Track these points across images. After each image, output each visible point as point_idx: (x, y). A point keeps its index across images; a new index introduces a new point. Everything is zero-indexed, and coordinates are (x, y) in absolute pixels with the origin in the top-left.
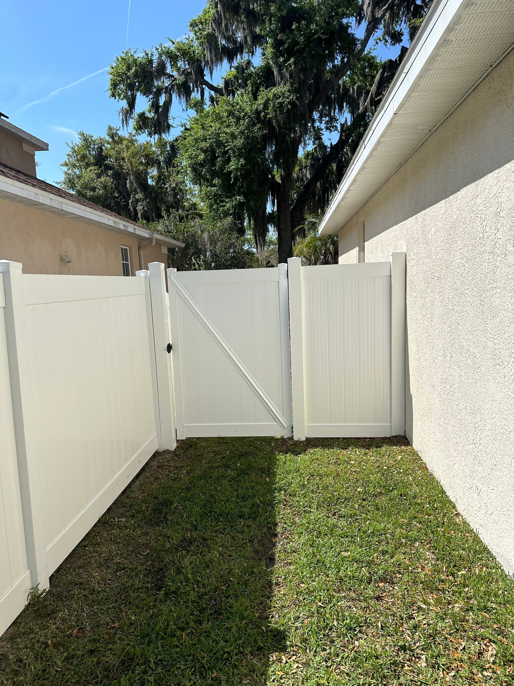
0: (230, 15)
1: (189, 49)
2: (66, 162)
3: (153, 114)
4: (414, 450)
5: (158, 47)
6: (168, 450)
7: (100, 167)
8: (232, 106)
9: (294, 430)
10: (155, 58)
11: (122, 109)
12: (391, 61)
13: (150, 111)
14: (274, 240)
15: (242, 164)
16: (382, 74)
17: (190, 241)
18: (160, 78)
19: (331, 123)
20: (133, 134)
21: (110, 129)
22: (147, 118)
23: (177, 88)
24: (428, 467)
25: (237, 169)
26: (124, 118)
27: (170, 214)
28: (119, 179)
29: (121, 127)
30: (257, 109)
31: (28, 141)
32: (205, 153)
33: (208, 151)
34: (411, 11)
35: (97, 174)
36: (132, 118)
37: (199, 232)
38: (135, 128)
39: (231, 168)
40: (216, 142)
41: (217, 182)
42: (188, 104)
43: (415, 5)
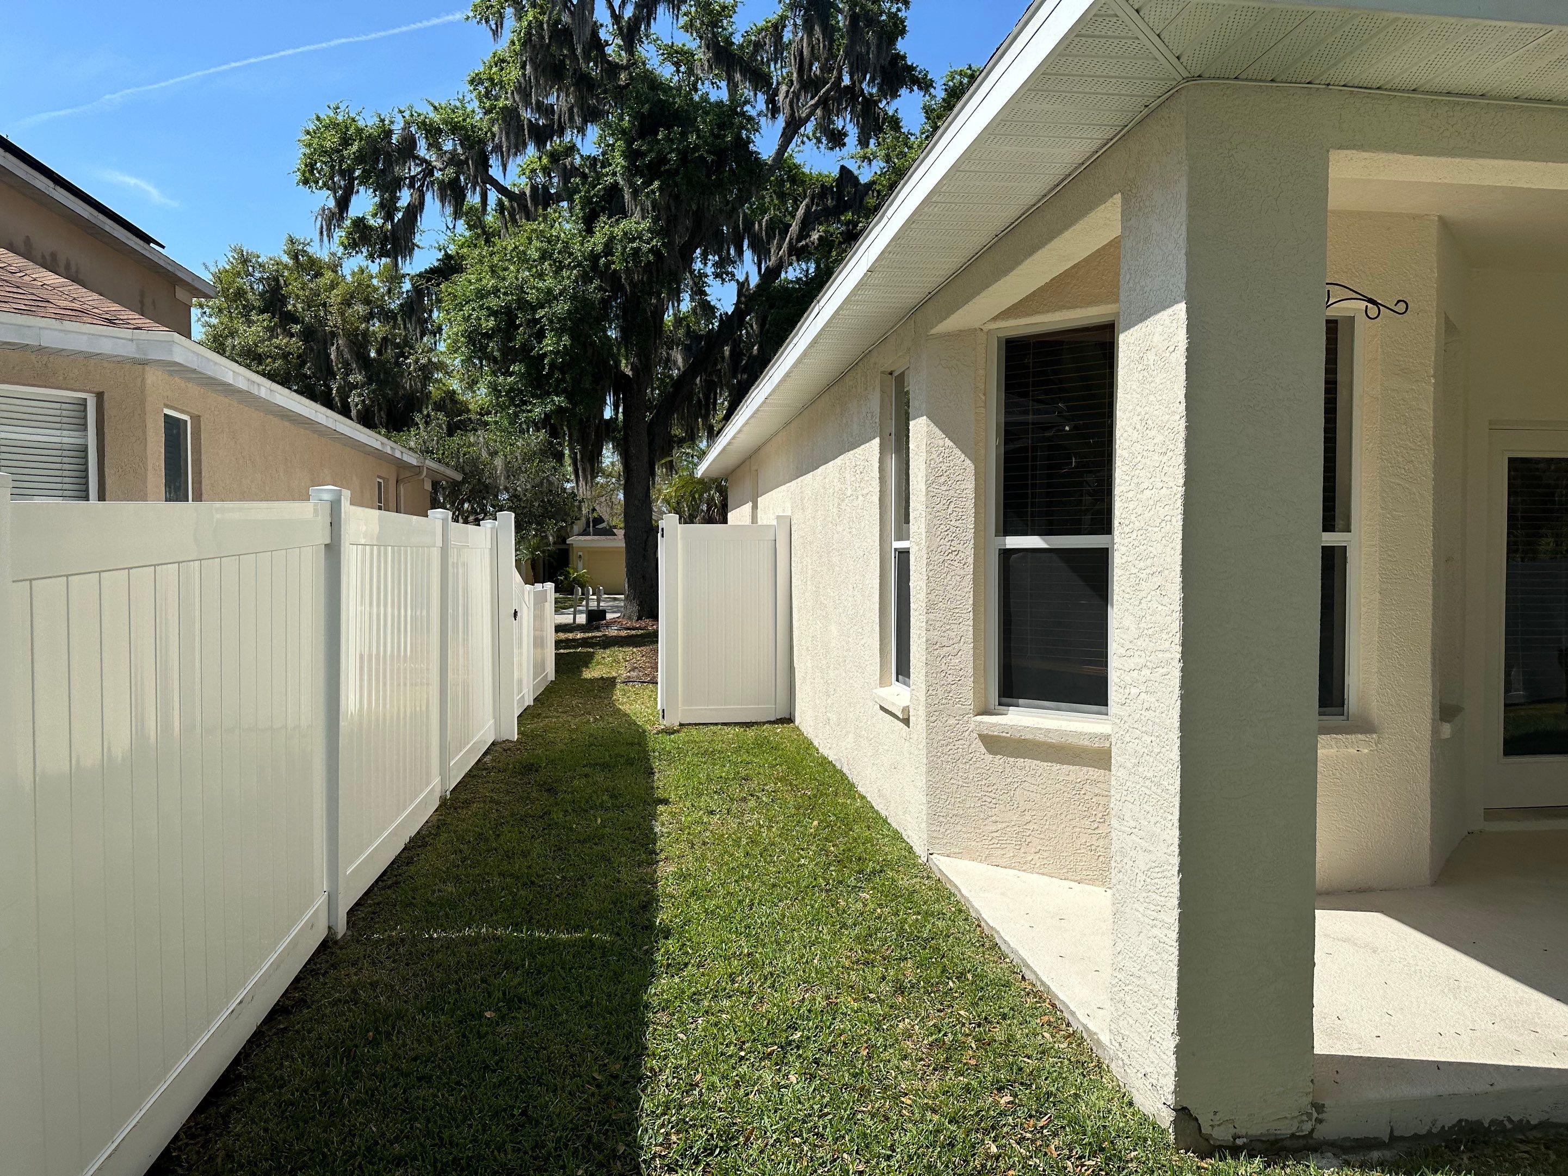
0: (546, 82)
1: (464, 120)
3: (381, 221)
4: (795, 726)
5: (403, 109)
7: (274, 315)
8: (549, 242)
10: (398, 127)
11: (324, 210)
13: (374, 215)
15: (565, 345)
16: (810, 205)
17: (468, 469)
18: (404, 163)
19: (724, 267)
20: (339, 254)
21: (292, 242)
22: (370, 228)
23: (440, 189)
25: (557, 353)
26: (325, 227)
27: (431, 420)
28: (314, 341)
29: (317, 240)
30: (592, 251)
31: (188, 284)
32: (496, 317)
33: (502, 313)
34: (859, 103)
35: (268, 329)
36: (339, 226)
37: (484, 454)
38: (342, 243)
39: (545, 349)
40: (519, 300)
41: (517, 368)
42: (457, 215)
43: (864, 97)
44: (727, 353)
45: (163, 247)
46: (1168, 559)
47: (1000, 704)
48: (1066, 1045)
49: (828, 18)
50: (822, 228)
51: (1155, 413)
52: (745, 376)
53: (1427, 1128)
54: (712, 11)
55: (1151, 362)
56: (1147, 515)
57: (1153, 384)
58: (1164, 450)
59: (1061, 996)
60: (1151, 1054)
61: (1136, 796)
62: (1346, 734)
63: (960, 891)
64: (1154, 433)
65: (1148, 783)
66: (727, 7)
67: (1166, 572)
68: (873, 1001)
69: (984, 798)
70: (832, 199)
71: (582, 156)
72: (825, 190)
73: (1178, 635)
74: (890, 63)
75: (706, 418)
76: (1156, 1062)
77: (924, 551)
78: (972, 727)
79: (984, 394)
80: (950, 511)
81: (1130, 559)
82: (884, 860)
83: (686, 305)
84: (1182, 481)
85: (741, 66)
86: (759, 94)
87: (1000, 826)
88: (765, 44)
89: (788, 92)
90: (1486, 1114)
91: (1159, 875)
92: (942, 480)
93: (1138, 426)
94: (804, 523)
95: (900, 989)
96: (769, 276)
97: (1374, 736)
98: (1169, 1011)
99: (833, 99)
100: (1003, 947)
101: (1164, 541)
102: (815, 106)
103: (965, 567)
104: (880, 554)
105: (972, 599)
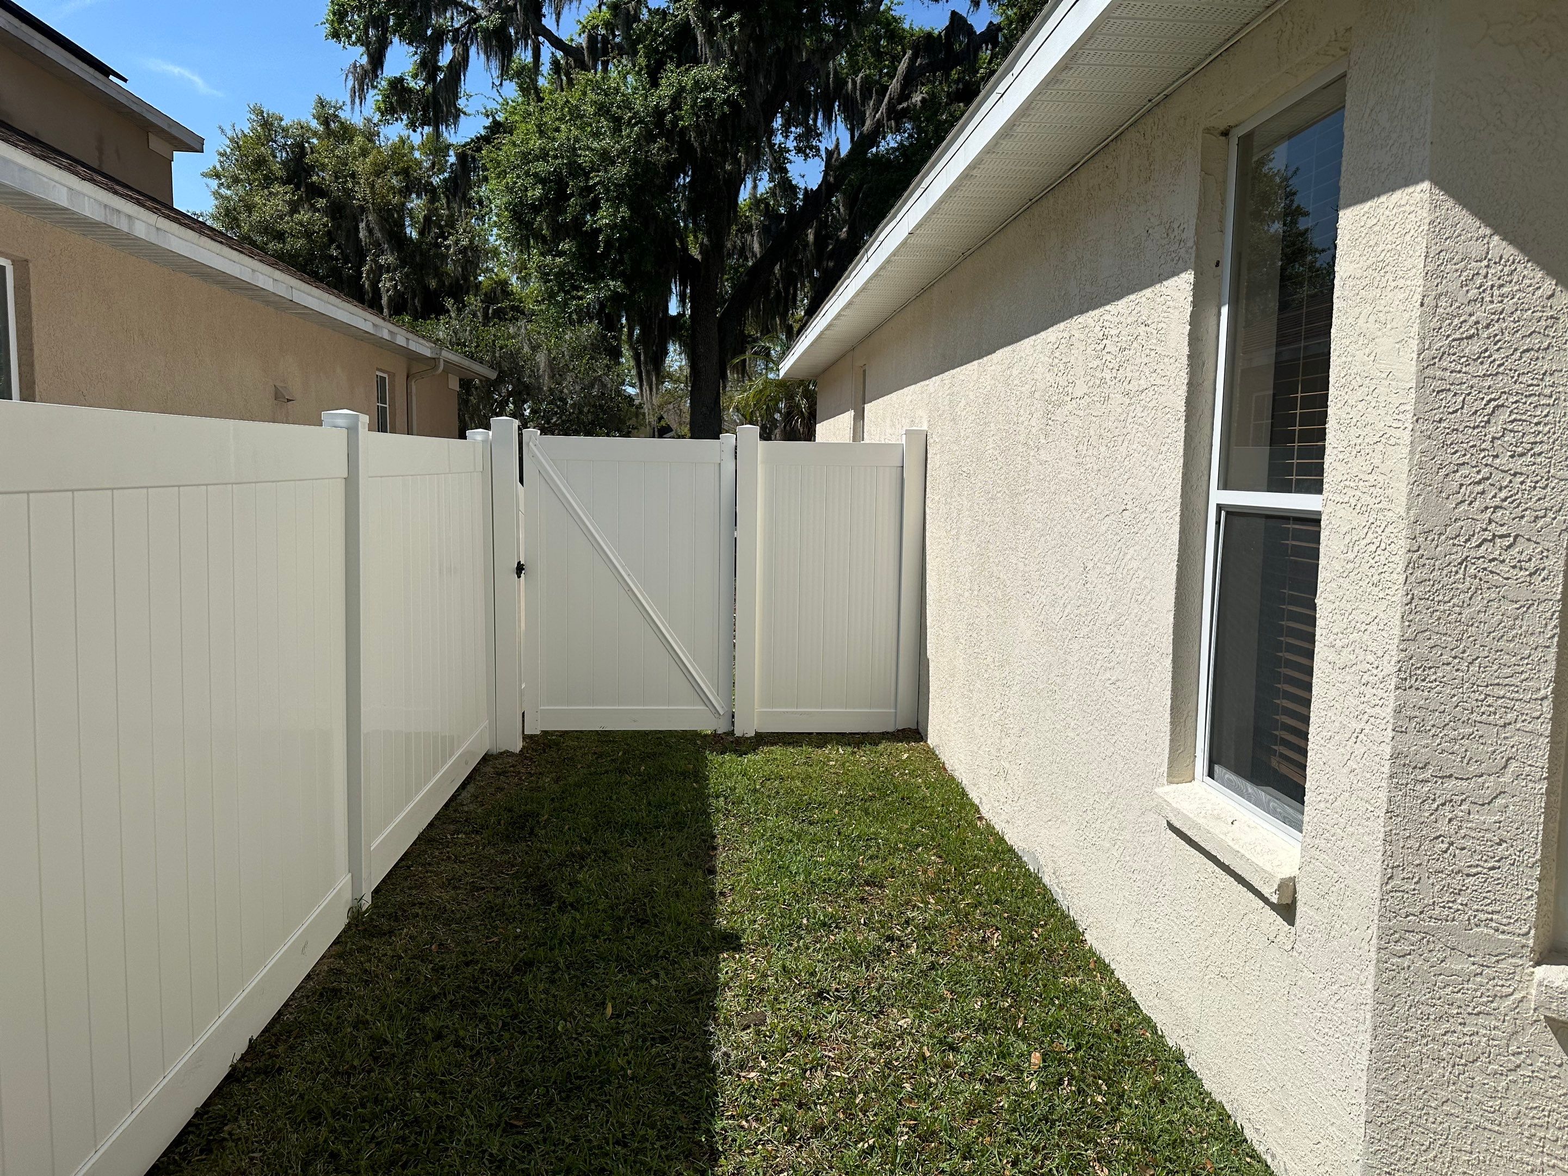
2: (215, 168)
3: (422, 83)
4: (929, 747)
6: (508, 752)
7: (298, 187)
8: (606, 95)
9: (736, 720)
11: (355, 67)
12: (929, 35)
13: (415, 76)
14: (676, 371)
15: (623, 217)
16: (912, 60)
17: (506, 366)
18: (445, 10)
19: (808, 141)
20: (375, 120)
21: (321, 104)
22: (410, 90)
23: (484, 38)
24: (947, 766)
25: (613, 227)
26: (357, 87)
27: (464, 306)
28: (341, 217)
29: (348, 102)
30: (657, 106)
31: (163, 130)
32: (544, 185)
33: (551, 181)
35: (290, 203)
36: (374, 87)
37: (526, 349)
38: (379, 109)
39: (600, 222)
40: (569, 165)
41: (567, 246)
42: (504, 71)
44: (811, 238)
45: (125, 80)
50: (924, 89)
52: (831, 264)
71: (649, 10)
75: (784, 317)
80: (1494, 431)
83: (765, 185)
94: (957, 441)
96: (862, 144)
103: (1537, 579)
104: (1182, 516)
105: (1553, 665)
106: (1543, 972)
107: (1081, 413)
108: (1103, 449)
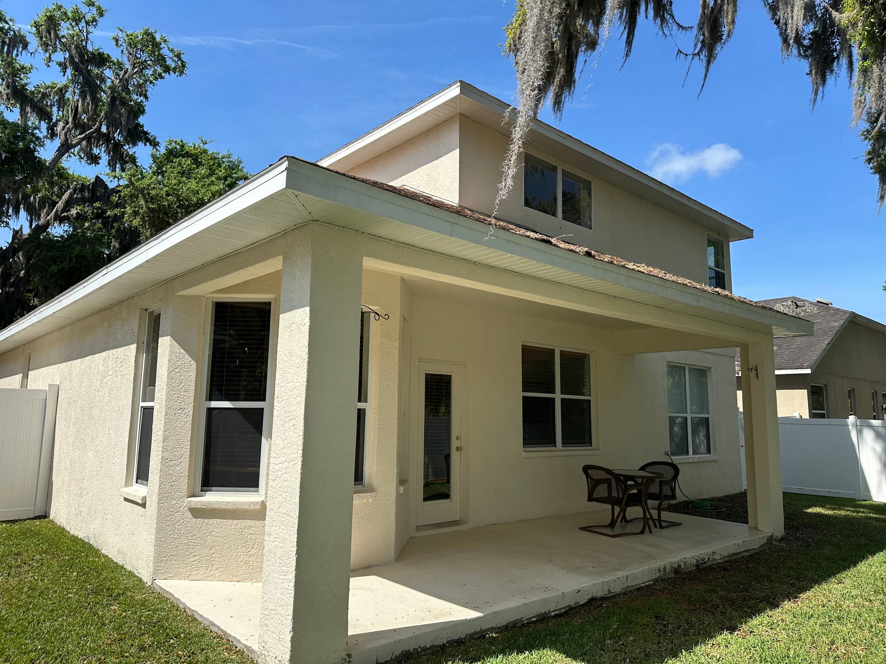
4: (50, 519)
16: (71, 195)
34: (111, 143)
43: (115, 141)
46: (298, 413)
47: (201, 491)
48: (235, 656)
49: (96, 93)
50: (79, 208)
51: (296, 350)
53: (390, 657)
54: (14, 68)
55: (294, 329)
56: (290, 394)
57: (294, 338)
58: (298, 366)
59: (232, 634)
60: (279, 646)
61: (278, 522)
62: (363, 493)
63: (173, 596)
64: (294, 358)
65: (284, 515)
66: (26, 68)
67: (297, 419)
68: (127, 657)
69: (189, 543)
70: (88, 193)
72: (83, 187)
73: (301, 446)
74: (134, 127)
76: (281, 649)
77: (164, 409)
78: (186, 504)
79: (204, 328)
80: (181, 387)
81: (281, 413)
82: (125, 587)
84: (305, 380)
85: (31, 103)
86: (42, 122)
87: (197, 558)
88: (50, 96)
89: (64, 127)
90: (411, 646)
91: (287, 558)
92: (177, 370)
93: (287, 355)
95: (143, 649)
97: (374, 493)
98: (289, 621)
99: (94, 137)
100: (199, 619)
101: (297, 405)
102: (83, 139)
103: (188, 417)
104: (132, 409)
105: (190, 434)
106: (190, 499)
107: (110, 380)
108: (116, 391)
